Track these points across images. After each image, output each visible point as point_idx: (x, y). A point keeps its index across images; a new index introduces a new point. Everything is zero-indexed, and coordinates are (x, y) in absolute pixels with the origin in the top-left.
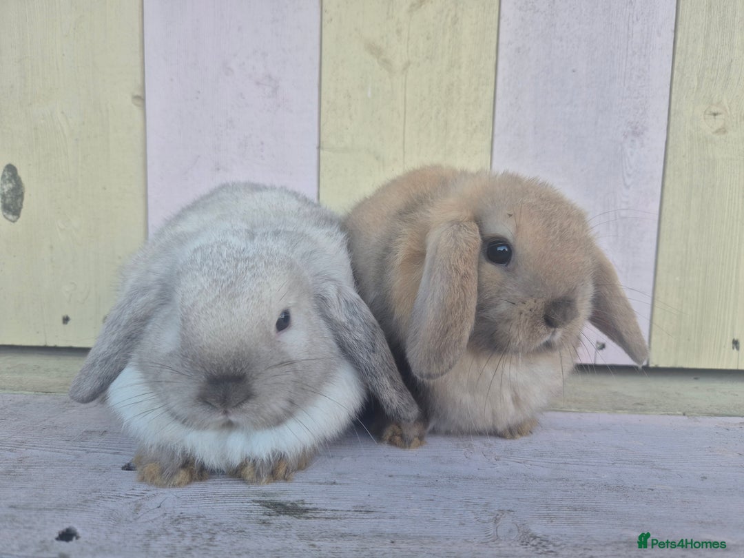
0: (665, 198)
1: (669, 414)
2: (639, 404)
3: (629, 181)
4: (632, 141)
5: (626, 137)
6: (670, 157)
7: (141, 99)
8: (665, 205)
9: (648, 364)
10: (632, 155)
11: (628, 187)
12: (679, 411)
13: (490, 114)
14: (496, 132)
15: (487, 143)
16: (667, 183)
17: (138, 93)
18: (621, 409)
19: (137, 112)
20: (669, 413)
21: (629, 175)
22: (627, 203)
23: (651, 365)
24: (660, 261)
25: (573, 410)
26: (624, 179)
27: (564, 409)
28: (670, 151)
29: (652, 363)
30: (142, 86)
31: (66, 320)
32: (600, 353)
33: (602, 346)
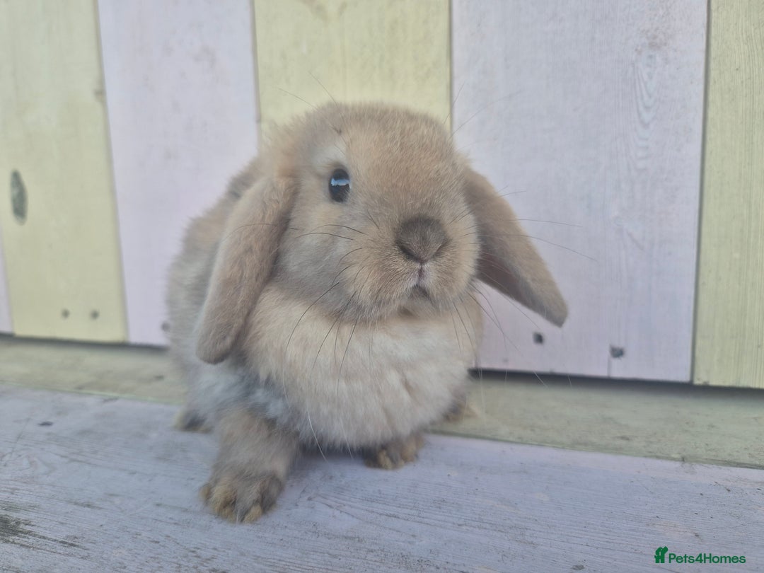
0: (709, 136)
1: (658, 457)
2: (623, 438)
3: (647, 116)
4: (651, 57)
5: (640, 53)
6: (714, 74)
8: (709, 147)
9: (692, 381)
10: (650, 77)
11: (646, 126)
12: (679, 453)
14: (456, 71)
15: (443, 90)
16: (711, 114)
17: (98, 87)
18: (586, 444)
19: (99, 107)
20: (659, 454)
21: (647, 108)
22: (647, 148)
23: (697, 382)
24: (705, 230)
26: (640, 115)
28: (713, 65)
29: (699, 379)
30: (102, 81)
31: (66, 314)
32: (616, 362)
33: (617, 353)
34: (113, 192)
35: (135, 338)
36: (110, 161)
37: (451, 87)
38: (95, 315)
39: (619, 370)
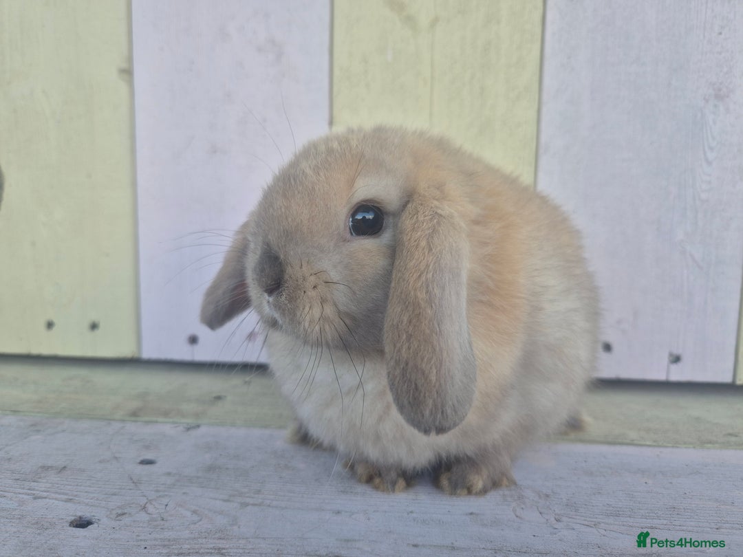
2: (731, 435)
3: (710, 156)
4: (715, 106)
5: (707, 101)
7: (127, 73)
9: (734, 381)
10: (715, 123)
11: (709, 163)
13: (536, 78)
17: (124, 65)
18: (710, 442)
19: (123, 88)
21: (711, 149)
22: (709, 183)
25: (648, 443)
27: (636, 442)
29: (740, 380)
30: (130, 59)
31: (50, 325)
32: (674, 367)
33: (676, 359)
34: (134, 184)
35: (147, 354)
36: (133, 150)
37: (539, 111)
38: (94, 326)
39: (678, 374)
